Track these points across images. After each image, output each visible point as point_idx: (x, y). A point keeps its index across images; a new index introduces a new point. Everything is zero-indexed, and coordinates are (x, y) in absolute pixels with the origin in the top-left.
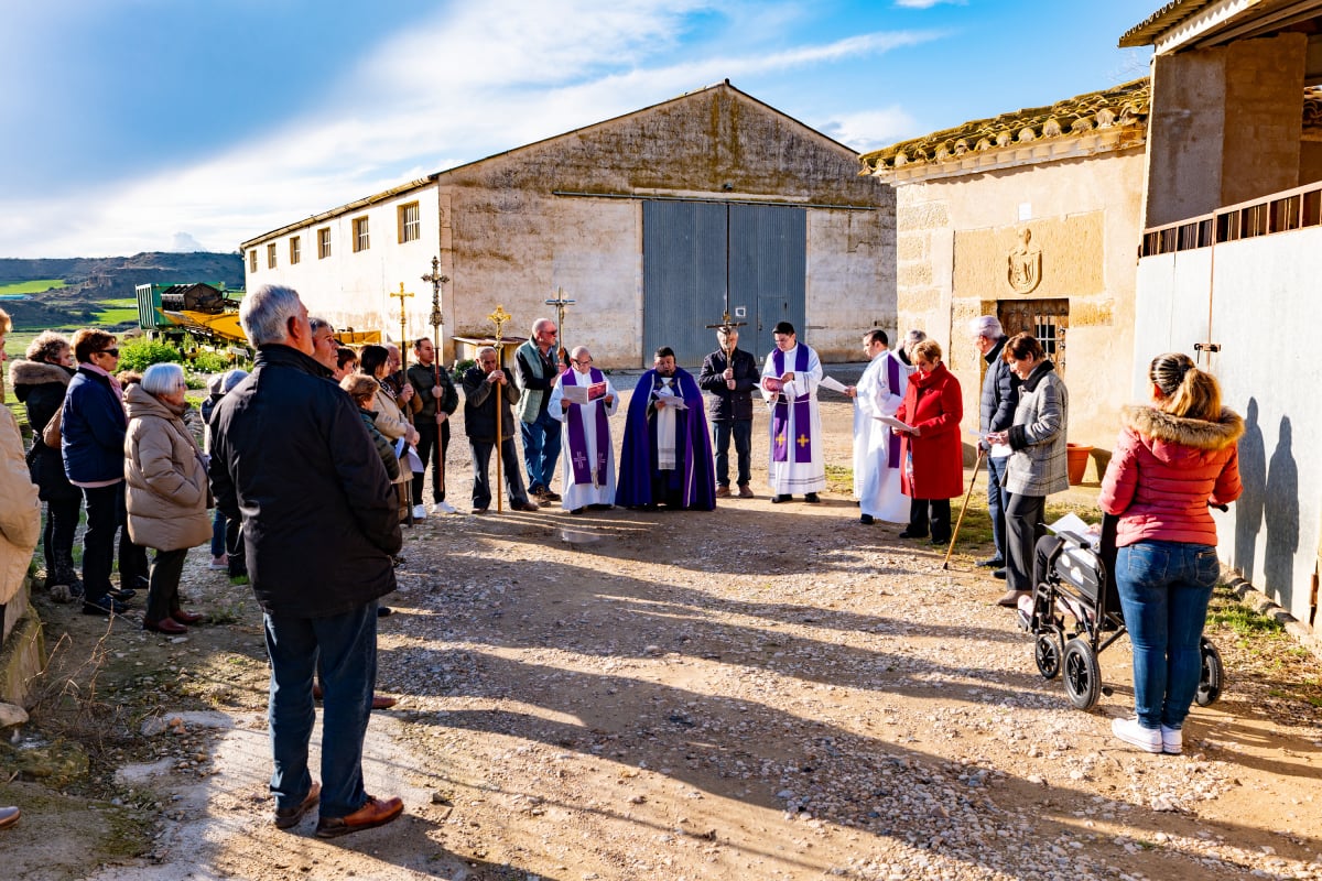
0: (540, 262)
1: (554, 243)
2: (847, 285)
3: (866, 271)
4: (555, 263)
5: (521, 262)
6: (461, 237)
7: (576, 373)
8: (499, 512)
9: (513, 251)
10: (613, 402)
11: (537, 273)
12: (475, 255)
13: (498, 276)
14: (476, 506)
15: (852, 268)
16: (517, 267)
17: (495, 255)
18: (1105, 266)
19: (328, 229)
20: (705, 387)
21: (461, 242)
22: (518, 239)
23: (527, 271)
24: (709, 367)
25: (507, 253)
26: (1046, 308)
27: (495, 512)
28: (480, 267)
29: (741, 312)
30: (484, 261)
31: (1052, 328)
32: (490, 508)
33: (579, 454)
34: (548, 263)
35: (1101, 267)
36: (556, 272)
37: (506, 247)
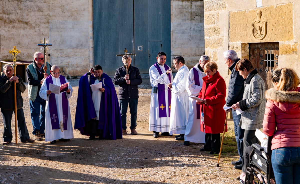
0: (43, 25)
1: (50, 16)
2: (190, 36)
3: (199, 29)
4: (50, 25)
5: (34, 25)
6: (4, 13)
7: (53, 78)
8: (16, 143)
9: (29, 20)
10: (71, 92)
11: (42, 30)
12: (11, 22)
13: (22, 32)
14: (5, 141)
15: (193, 28)
16: (32, 27)
17: (21, 22)
20: (117, 83)
21: (4, 16)
22: (32, 14)
23: (37, 29)
24: (118, 74)
25: (27, 21)
27: (14, 143)
28: (13, 27)
29: (140, 48)
30: (16, 24)
32: (12, 142)
33: (54, 115)
34: (47, 25)
36: (51, 29)
37: (26, 18)
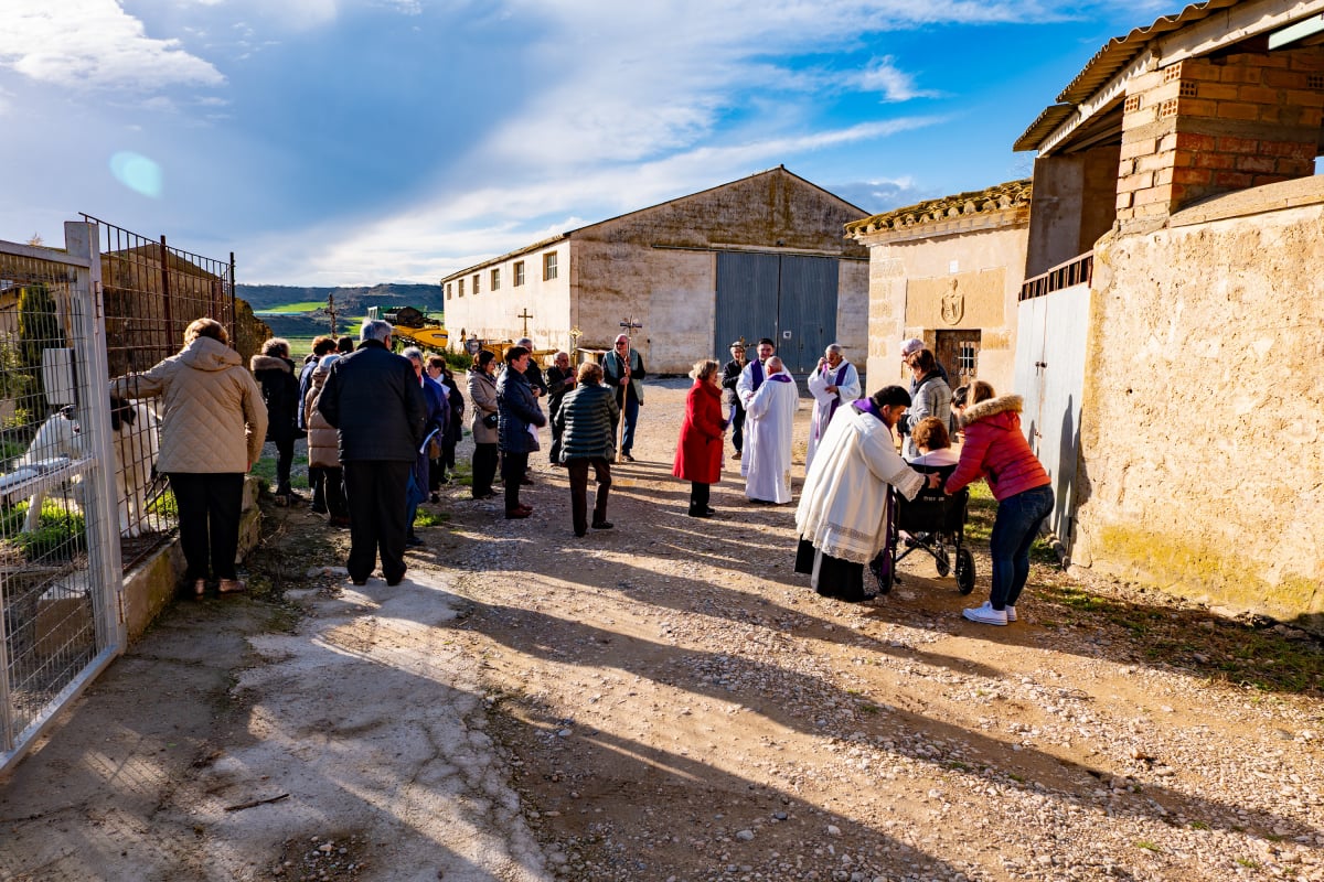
0: (641, 296)
1: (651, 282)
4: (652, 297)
5: (628, 296)
6: (585, 277)
9: (622, 287)
11: (639, 303)
12: (595, 290)
13: (610, 305)
16: (625, 299)
17: (609, 290)
18: (1005, 307)
19: (498, 270)
21: (585, 281)
22: (626, 279)
23: (632, 302)
25: (618, 289)
26: (968, 336)
28: (598, 298)
29: (787, 335)
30: (601, 294)
31: (972, 350)
34: (647, 296)
35: (1003, 308)
36: (652, 303)
37: (617, 285)
